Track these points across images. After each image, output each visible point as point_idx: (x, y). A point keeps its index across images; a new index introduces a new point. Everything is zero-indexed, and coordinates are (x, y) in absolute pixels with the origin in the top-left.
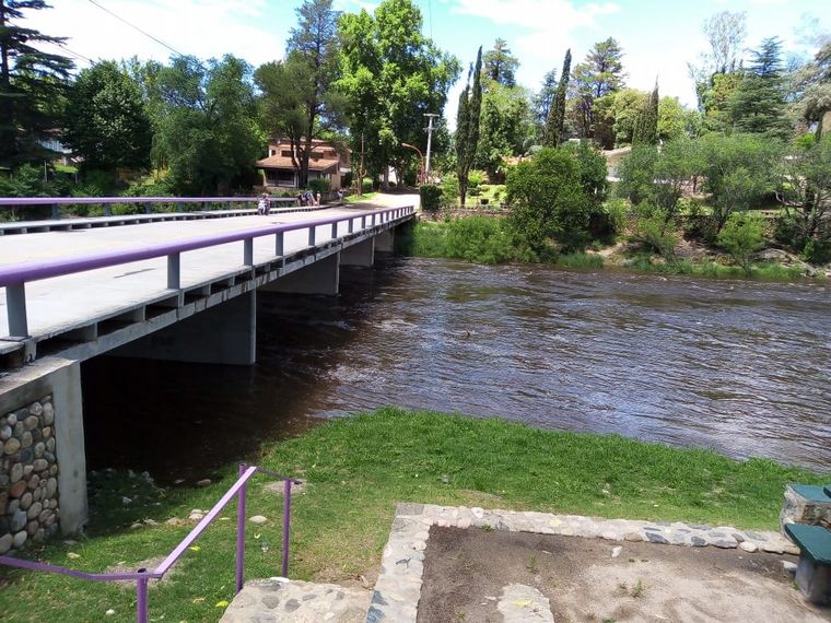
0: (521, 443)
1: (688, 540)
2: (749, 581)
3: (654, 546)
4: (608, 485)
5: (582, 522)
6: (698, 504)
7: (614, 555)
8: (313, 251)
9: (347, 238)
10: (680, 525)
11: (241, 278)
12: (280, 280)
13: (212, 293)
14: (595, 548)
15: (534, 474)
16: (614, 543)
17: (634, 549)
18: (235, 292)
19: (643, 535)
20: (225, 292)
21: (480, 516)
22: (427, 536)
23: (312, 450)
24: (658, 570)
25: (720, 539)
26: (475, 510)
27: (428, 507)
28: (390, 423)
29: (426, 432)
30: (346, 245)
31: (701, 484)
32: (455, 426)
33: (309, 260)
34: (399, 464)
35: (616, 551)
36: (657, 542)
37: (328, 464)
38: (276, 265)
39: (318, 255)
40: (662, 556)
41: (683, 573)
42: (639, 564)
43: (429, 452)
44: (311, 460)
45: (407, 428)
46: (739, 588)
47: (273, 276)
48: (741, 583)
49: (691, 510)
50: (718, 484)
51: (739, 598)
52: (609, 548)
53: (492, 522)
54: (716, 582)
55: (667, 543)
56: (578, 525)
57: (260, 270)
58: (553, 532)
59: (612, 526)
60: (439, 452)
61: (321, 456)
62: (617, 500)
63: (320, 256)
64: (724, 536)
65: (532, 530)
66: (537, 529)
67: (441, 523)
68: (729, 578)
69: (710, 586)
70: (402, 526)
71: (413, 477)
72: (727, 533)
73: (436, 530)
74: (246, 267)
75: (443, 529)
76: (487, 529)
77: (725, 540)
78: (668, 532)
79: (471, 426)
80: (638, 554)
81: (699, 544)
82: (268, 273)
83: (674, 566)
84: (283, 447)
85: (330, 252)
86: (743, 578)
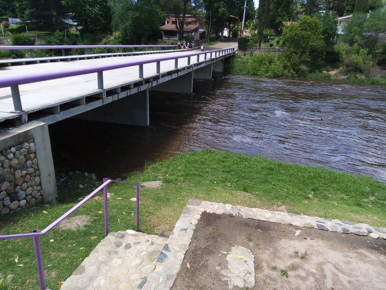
0: (271, 169)
1: (340, 230)
2: (370, 256)
3: (320, 231)
4: (312, 192)
5: (282, 216)
6: (359, 205)
7: (296, 235)
8: (177, 71)
9: (195, 65)
10: (337, 221)
11: (137, 84)
12: (158, 85)
13: (121, 92)
14: (286, 230)
15: (274, 185)
16: (297, 228)
17: (308, 232)
18: (134, 91)
19: (315, 225)
20: (129, 91)
21: (229, 208)
22: (199, 217)
23: (168, 167)
24: (319, 245)
25: (358, 230)
26: (227, 205)
27: (204, 202)
28: (207, 157)
29: (223, 162)
30: (195, 68)
31: (364, 194)
32: (239, 160)
33: (174, 76)
34: (207, 176)
35: (298, 232)
36: (322, 230)
37: (174, 174)
38: (156, 78)
39: (179, 73)
40: (323, 237)
41: (333, 248)
42: (309, 241)
43: (223, 172)
44: (166, 172)
45: (215, 159)
46: (363, 258)
47: (155, 84)
48: (365, 256)
49: (355, 208)
50: (372, 195)
51: (361, 265)
52: (294, 230)
53: (234, 213)
54: (350, 254)
55: (327, 230)
56: (280, 217)
57: (148, 81)
58: (265, 220)
59: (298, 219)
60: (228, 172)
61: (172, 171)
62: (316, 201)
63: (180, 74)
64: (361, 228)
65: (254, 218)
66: (257, 218)
67: (208, 211)
68: (358, 253)
69: (346, 256)
70: (189, 211)
71: (214, 183)
72: (364, 228)
73: (205, 214)
74: (140, 79)
75: (209, 214)
76: (231, 216)
77: (361, 231)
78: (329, 224)
79: (246, 160)
80: (309, 235)
81: (346, 232)
82: (152, 82)
83: (329, 244)
84: (156, 165)
85: (186, 72)
86: (367, 253)
